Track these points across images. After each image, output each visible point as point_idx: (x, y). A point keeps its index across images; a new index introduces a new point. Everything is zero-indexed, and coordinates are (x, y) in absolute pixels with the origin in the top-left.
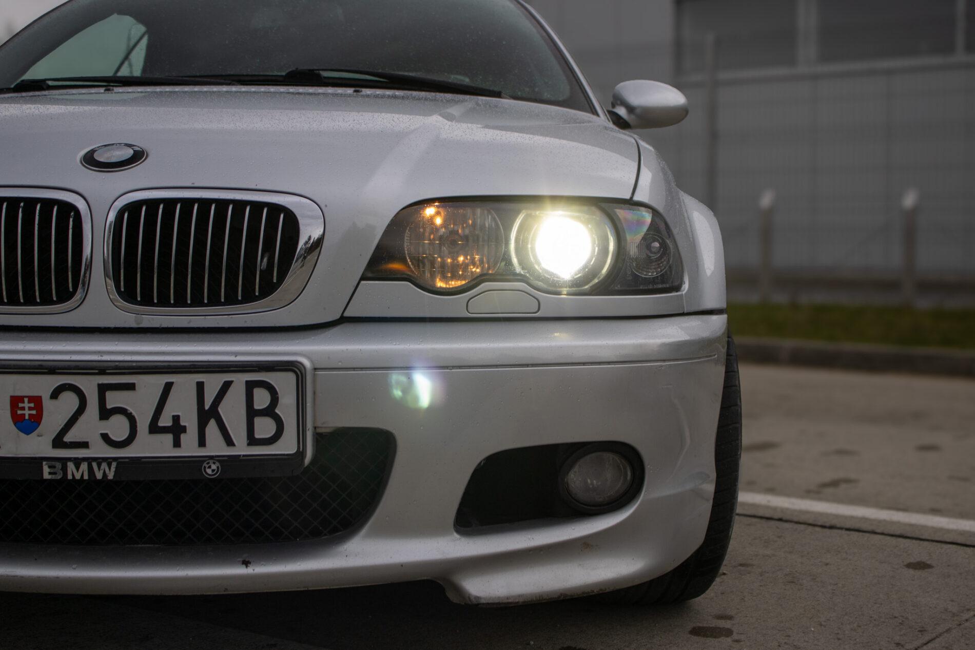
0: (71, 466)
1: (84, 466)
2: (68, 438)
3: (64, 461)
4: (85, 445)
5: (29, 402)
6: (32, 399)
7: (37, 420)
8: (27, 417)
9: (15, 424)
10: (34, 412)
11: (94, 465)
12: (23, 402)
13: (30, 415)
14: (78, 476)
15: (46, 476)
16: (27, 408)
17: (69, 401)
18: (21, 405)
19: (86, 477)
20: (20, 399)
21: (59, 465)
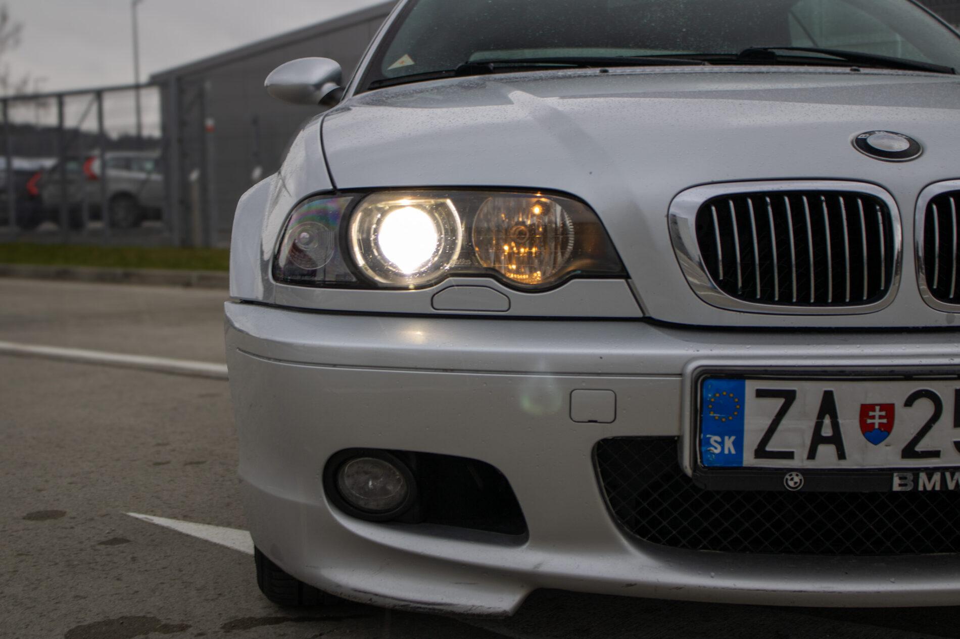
0: (923, 477)
1: (937, 477)
2: (919, 448)
3: (916, 471)
4: (936, 454)
5: (881, 410)
6: (883, 407)
7: (887, 428)
8: (877, 426)
9: (864, 433)
10: (885, 421)
11: (948, 475)
12: (874, 410)
13: (880, 424)
14: (929, 488)
15: (896, 488)
16: (877, 417)
17: (925, 408)
18: (871, 414)
19: (938, 488)
20: (872, 407)
21: (910, 476)
